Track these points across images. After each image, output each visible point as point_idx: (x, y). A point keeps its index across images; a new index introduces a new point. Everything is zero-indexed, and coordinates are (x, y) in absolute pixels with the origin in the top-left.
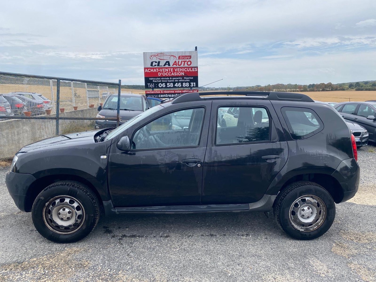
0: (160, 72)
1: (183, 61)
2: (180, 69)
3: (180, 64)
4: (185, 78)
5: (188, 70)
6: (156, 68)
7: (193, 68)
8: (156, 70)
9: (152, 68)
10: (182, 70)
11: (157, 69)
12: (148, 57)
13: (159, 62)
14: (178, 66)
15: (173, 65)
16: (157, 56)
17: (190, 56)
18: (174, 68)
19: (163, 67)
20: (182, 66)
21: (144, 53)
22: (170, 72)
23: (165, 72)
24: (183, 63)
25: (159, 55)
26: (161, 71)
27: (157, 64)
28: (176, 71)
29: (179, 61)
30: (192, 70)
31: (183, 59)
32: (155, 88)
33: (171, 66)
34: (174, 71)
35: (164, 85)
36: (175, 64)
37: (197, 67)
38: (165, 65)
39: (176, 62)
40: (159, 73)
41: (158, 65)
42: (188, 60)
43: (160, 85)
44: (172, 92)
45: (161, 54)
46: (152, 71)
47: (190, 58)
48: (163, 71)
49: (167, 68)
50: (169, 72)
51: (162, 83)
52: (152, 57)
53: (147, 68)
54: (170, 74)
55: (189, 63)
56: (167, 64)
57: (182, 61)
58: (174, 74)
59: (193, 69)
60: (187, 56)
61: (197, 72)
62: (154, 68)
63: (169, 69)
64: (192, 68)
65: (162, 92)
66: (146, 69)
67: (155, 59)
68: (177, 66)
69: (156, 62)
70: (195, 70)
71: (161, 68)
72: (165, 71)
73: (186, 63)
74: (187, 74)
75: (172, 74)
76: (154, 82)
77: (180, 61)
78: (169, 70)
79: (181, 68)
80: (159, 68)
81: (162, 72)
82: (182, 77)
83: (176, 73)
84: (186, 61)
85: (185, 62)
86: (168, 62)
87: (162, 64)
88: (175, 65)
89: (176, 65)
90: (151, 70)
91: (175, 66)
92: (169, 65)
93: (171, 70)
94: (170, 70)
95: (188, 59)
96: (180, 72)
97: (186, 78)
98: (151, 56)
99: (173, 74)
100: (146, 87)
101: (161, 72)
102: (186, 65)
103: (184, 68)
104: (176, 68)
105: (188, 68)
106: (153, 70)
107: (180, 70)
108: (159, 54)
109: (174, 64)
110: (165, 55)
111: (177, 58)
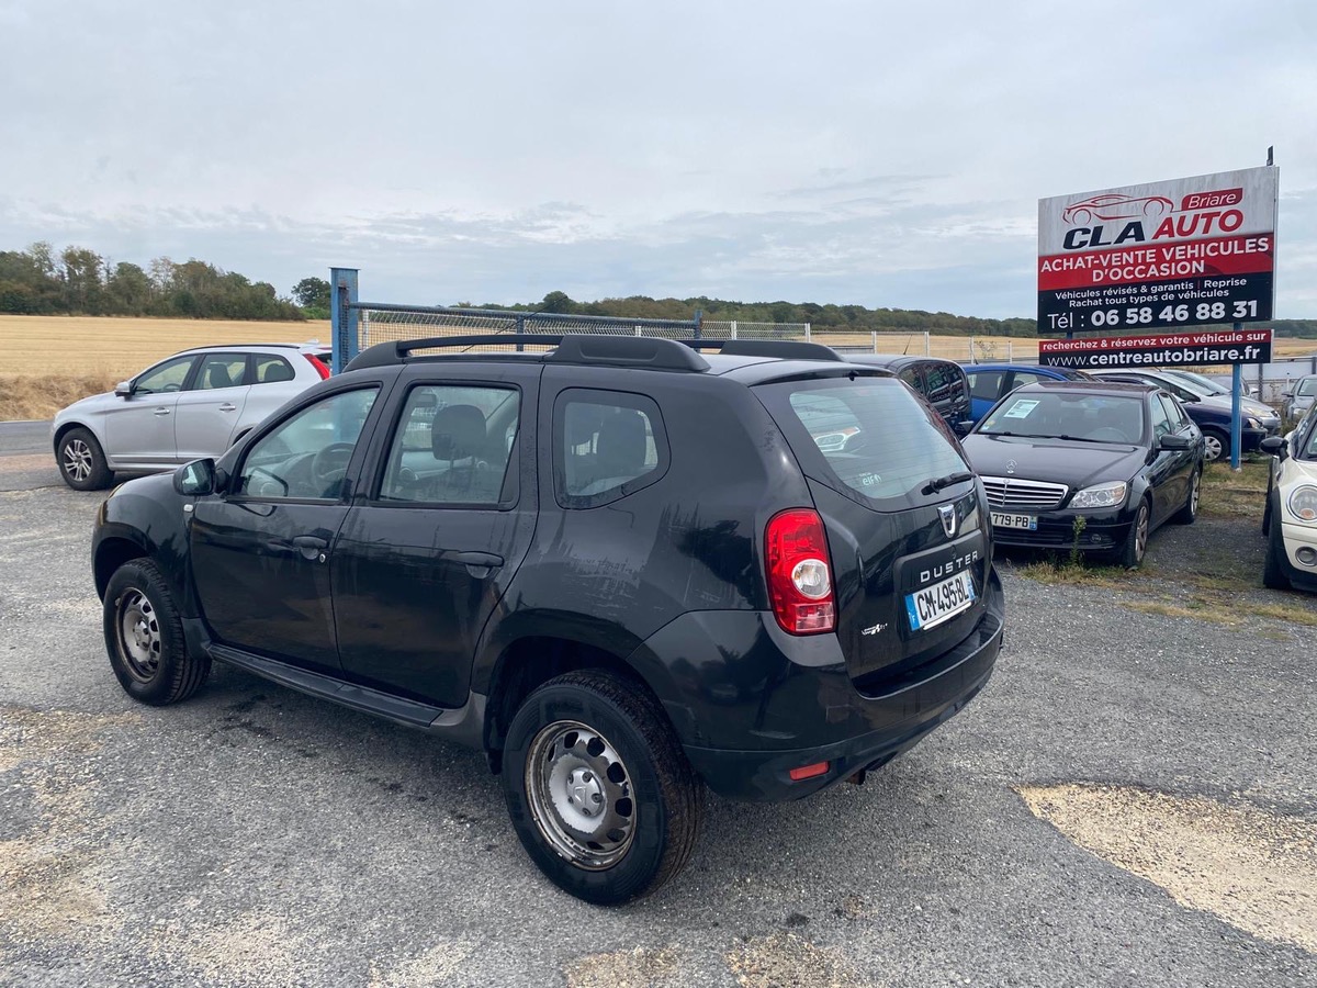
0: (1100, 266)
1: (1204, 215)
2: (1186, 250)
3: (1186, 228)
4: (1207, 283)
5: (1226, 250)
6: (1083, 255)
7: (1248, 241)
8: (1086, 262)
9: (1068, 257)
10: (1196, 251)
11: (1089, 258)
12: (1056, 215)
13: (1098, 231)
14: (1177, 237)
15: (1156, 237)
16: (1091, 209)
17: (1238, 193)
18: (1159, 247)
19: (1113, 246)
20: (1198, 234)
21: (1042, 203)
22: (1144, 262)
23: (1122, 267)
24: (1202, 222)
25: (1100, 203)
26: (1105, 264)
27: (1088, 237)
28: (1168, 258)
29: (1182, 219)
30: (1242, 246)
31: (1204, 206)
32: (1077, 328)
33: (1148, 239)
34: (1160, 259)
35: (1112, 317)
36: (1166, 228)
37: (1270, 236)
38: (1120, 240)
39: (1169, 221)
40: (1095, 272)
41: (1095, 241)
42: (1224, 209)
43: (1098, 317)
44: (1147, 342)
45: (1108, 197)
46: (1068, 267)
47: (1237, 201)
48: (1114, 264)
49: (1128, 250)
50: (1136, 264)
51: (1105, 309)
52: (1073, 211)
53: (1051, 259)
54: (1141, 272)
55: (1231, 221)
56: (1132, 233)
57: (1196, 218)
58: (1160, 271)
59: (1248, 246)
60: (1220, 193)
61: (1270, 254)
62: (1076, 257)
63: (1140, 253)
64: (1242, 239)
65: (1104, 344)
66: (1046, 262)
67: (1081, 220)
68: (1172, 239)
69: (1086, 231)
70: (1258, 246)
71: (1105, 253)
72: (1121, 261)
73: (1216, 220)
74: (1217, 268)
75: (1150, 273)
76: (1073, 309)
77: (1190, 215)
78: (1136, 257)
79: (1193, 243)
80: (1096, 254)
81: (1110, 266)
82: (1197, 280)
83: (1170, 268)
84: (1218, 214)
85: (1209, 217)
86: (1137, 226)
87: (1110, 235)
88: (1165, 233)
89: (1172, 235)
90: (1065, 264)
91: (1164, 238)
92: (1139, 236)
93: (1148, 256)
94: (1144, 256)
95: (1224, 203)
96: (1185, 260)
97: (1215, 284)
98: (1069, 210)
99: (1153, 271)
100: (1043, 326)
101: (1103, 269)
102: (1216, 231)
103: (1207, 242)
104: (1168, 246)
105: (1226, 240)
106: (1071, 264)
107: (1186, 254)
108: (1102, 198)
109: (1160, 232)
110: (1126, 199)
111: (1178, 206)
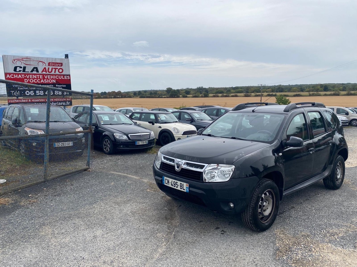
0: (26, 78)
1: (54, 68)
2: (50, 76)
3: (50, 71)
4: (57, 86)
5: (60, 78)
6: (21, 74)
7: (65, 76)
8: (22, 76)
9: (16, 74)
10: (53, 77)
11: (23, 75)
12: (10, 62)
13: (25, 68)
14: (48, 73)
15: (42, 72)
16: (22, 61)
17: (62, 64)
18: (43, 75)
19: (30, 73)
20: (53, 73)
21: (4, 57)
22: (39, 78)
23: (33, 79)
24: (54, 70)
25: (24, 60)
26: (28, 78)
27: (22, 69)
28: (46, 78)
29: (49, 68)
30: (64, 77)
31: (54, 66)
32: (21, 96)
33: (40, 72)
34: (44, 78)
35: (32, 93)
36: (45, 70)
37: (69, 75)
38: (32, 71)
39: (45, 68)
40: (25, 80)
41: (24, 70)
42: (59, 67)
43: (27, 93)
44: (42, 100)
45: (27, 58)
46: (16, 77)
47: (62, 66)
48: (31, 78)
49: (35, 74)
50: (37, 79)
51: (30, 91)
52: (16, 61)
53: (10, 74)
54: (39, 81)
55: (61, 71)
56: (35, 70)
57: (52, 68)
58: (44, 81)
59: (65, 77)
60: (58, 63)
61: (70, 79)
62: (18, 74)
63: (38, 76)
64: (64, 75)
65: (30, 101)
66: (8, 75)
67: (18, 64)
68: (46, 73)
69: (21, 67)
70: (67, 78)
71: (28, 74)
72: (33, 77)
73: (57, 70)
74: (59, 82)
75: (41, 81)
76: (20, 90)
77: (51, 67)
78: (37, 77)
79: (52, 75)
80: (25, 74)
81: (30, 78)
82: (54, 84)
83: (47, 81)
84: (57, 68)
85: (56, 69)
86: (37, 68)
87: (29, 69)
88: (44, 71)
89: (46, 72)
90: (15, 76)
91: (44, 73)
92: (37, 71)
93: (41, 77)
94: (39, 77)
95: (59, 66)
96: (51, 79)
97: (58, 86)
98: (14, 60)
99: (42, 81)
100: (9, 94)
101: (28, 79)
102: (57, 73)
103: (56, 75)
104: (46, 75)
105: (60, 75)
106: (17, 76)
107: (51, 77)
108: (25, 58)
109: (43, 71)
110: (32, 60)
111: (47, 65)
